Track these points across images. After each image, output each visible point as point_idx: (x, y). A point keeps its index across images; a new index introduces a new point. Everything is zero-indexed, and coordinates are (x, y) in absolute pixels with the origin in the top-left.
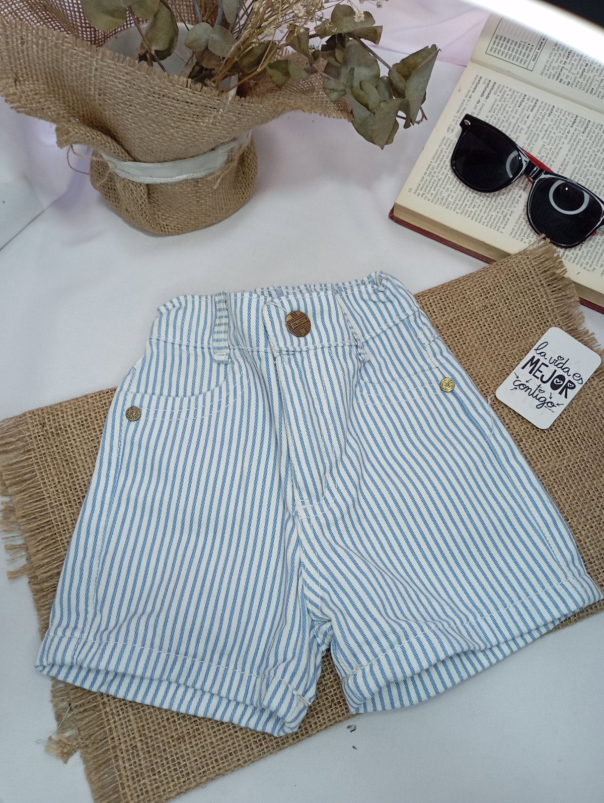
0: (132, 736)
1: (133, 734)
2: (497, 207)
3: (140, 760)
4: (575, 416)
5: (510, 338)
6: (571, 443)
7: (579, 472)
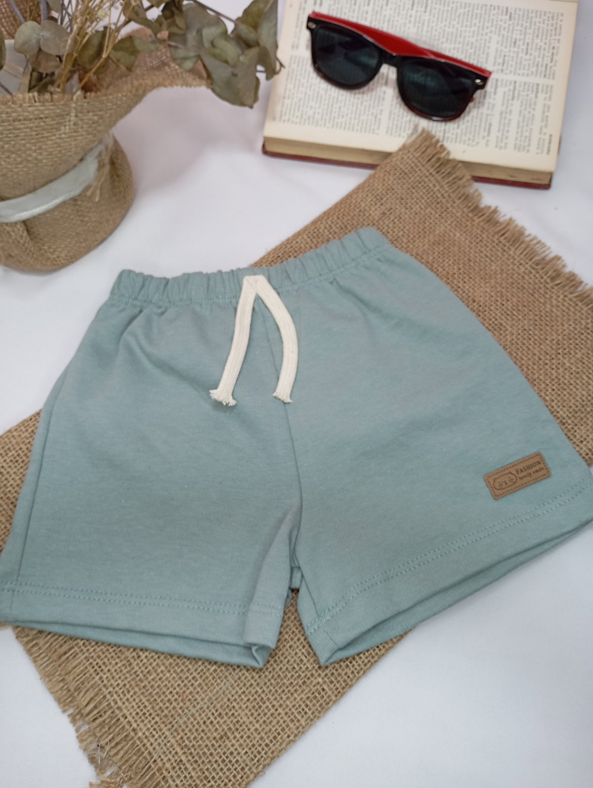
0: (173, 752)
1: (174, 749)
2: (365, 110)
3: (189, 773)
4: (503, 290)
5: (417, 236)
6: (508, 317)
7: (525, 342)
